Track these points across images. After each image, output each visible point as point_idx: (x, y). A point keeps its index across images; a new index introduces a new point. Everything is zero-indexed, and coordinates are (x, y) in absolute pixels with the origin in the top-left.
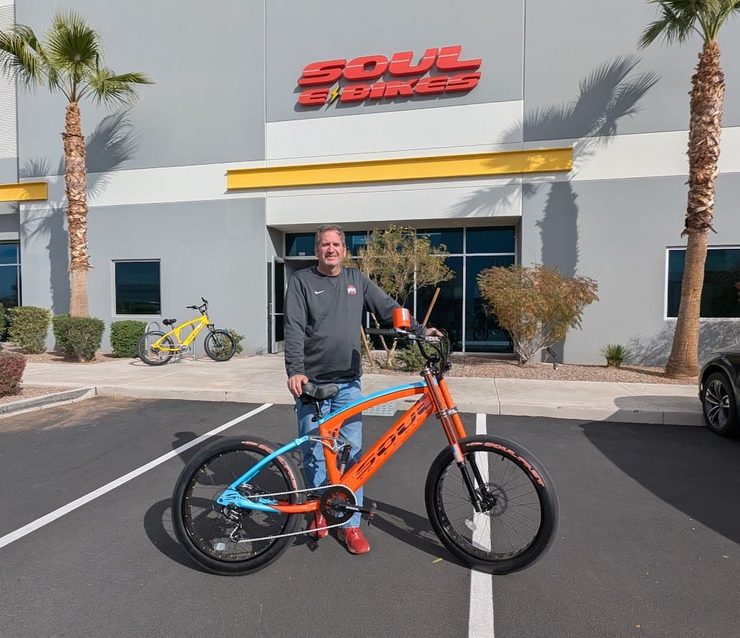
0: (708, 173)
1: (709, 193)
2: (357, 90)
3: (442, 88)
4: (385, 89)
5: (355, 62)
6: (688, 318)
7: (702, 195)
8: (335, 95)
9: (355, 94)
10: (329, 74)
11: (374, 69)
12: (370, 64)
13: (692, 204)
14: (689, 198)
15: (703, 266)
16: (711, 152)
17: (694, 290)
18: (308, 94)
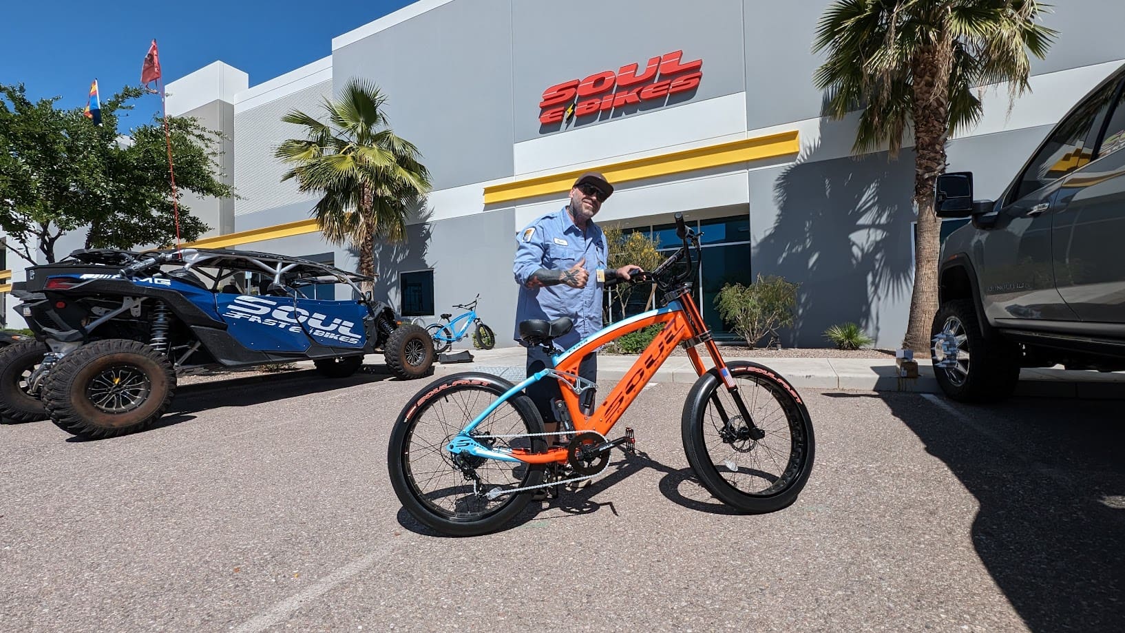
0: (935, 136)
1: (938, 157)
2: (589, 104)
3: (665, 92)
4: (614, 100)
5: (586, 80)
6: (923, 292)
7: (929, 159)
8: (570, 110)
9: (587, 109)
10: (564, 95)
11: (603, 84)
12: (600, 81)
13: (919, 170)
14: (917, 164)
15: (939, 235)
16: (935, 114)
17: (929, 261)
18: (548, 114)
